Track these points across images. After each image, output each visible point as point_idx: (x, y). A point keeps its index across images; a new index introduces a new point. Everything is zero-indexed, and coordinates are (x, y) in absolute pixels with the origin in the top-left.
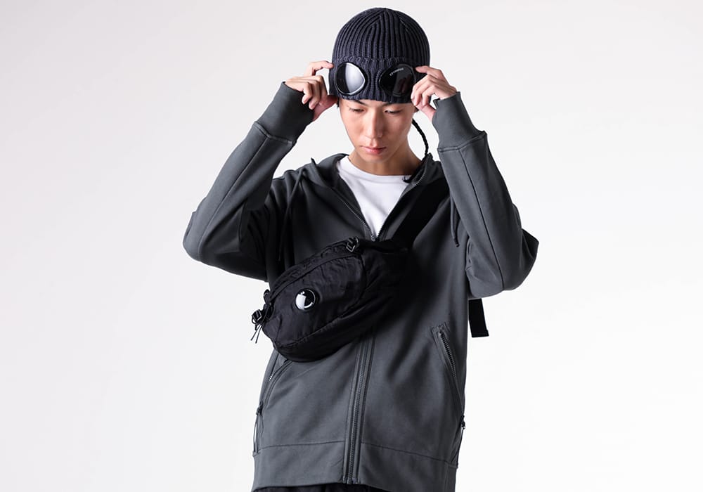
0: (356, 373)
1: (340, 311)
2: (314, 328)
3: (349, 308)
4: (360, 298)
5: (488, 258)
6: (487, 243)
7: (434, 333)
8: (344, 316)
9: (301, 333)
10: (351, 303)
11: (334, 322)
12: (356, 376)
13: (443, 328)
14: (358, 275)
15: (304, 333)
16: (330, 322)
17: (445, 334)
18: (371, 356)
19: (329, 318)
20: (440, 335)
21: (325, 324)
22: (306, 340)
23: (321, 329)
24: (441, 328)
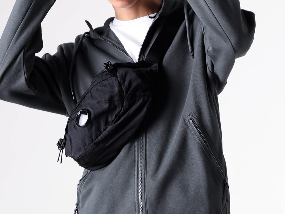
0: (136, 167)
1: (110, 120)
2: (94, 137)
3: (116, 116)
4: (122, 106)
5: (217, 31)
6: (214, 20)
7: (187, 120)
8: (114, 123)
9: (85, 144)
10: (116, 112)
11: (107, 130)
12: (136, 169)
13: (192, 116)
14: (116, 89)
15: (87, 144)
16: (105, 130)
17: (195, 120)
18: (146, 146)
19: (102, 127)
20: (191, 121)
21: (101, 133)
22: (91, 149)
23: (99, 137)
24: (191, 116)
